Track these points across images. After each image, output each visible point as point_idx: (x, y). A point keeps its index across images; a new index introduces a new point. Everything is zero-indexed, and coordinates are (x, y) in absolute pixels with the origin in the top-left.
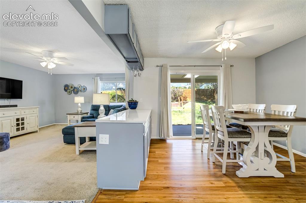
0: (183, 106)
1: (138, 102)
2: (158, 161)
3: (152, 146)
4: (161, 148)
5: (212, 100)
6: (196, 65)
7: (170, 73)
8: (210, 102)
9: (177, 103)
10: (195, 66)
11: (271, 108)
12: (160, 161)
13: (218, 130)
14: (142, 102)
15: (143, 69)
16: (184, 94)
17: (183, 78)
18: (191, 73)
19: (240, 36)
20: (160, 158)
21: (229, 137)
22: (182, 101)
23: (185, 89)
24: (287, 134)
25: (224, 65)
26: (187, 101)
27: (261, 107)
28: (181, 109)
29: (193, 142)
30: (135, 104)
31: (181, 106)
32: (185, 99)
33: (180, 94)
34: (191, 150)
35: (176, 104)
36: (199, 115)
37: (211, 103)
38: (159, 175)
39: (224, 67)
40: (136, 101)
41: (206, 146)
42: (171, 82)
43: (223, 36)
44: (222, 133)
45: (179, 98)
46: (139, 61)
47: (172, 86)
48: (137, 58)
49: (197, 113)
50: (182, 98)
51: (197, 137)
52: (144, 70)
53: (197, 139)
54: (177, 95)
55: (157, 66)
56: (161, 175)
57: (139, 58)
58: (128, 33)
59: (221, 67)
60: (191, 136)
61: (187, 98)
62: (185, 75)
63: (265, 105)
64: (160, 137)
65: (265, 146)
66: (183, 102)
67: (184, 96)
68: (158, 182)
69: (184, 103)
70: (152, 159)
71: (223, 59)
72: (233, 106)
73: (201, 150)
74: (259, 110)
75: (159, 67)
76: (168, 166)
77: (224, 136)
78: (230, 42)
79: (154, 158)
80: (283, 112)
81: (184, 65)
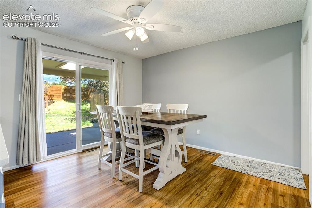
0: (49, 107)
5: (85, 99)
6: (85, 53)
7: (41, 55)
8: (83, 101)
10: (82, 54)
11: (166, 108)
13: (126, 138)
16: (49, 91)
17: (57, 67)
18: (77, 62)
19: (153, 27)
21: (144, 145)
24: (183, 130)
26: (53, 101)
27: (157, 107)
31: (46, 107)
32: (51, 97)
36: (71, 118)
37: (84, 103)
39: (116, 62)
43: (139, 20)
49: (69, 115)
51: (84, 149)
53: (84, 151)
55: (15, 38)
59: (114, 61)
60: (75, 150)
61: (54, 97)
62: (64, 63)
63: (160, 104)
65: (176, 147)
66: (49, 102)
67: (50, 94)
69: (50, 104)
71: (134, 48)
75: (17, 40)
80: (177, 111)
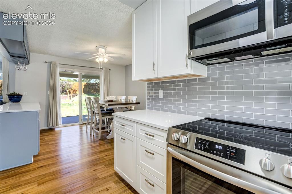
0: (72, 99)
1: (22, 95)
2: (48, 143)
3: (41, 135)
4: (50, 135)
6: (84, 66)
7: (59, 70)
9: (65, 95)
10: (82, 66)
12: (50, 143)
13: (96, 113)
14: (27, 95)
15: (29, 63)
16: (73, 87)
17: (72, 74)
18: (79, 72)
20: (50, 141)
21: (102, 116)
22: (71, 94)
23: (74, 83)
25: (104, 68)
26: (76, 94)
27: (123, 98)
28: (70, 102)
29: (80, 126)
30: (19, 97)
31: (70, 99)
32: (75, 91)
33: (69, 87)
34: (79, 132)
35: (64, 97)
38: (50, 151)
39: (104, 70)
40: (19, 94)
41: (89, 127)
42: (60, 77)
44: (98, 115)
45: (68, 91)
46: (27, 58)
47: (61, 80)
48: (25, 55)
50: (71, 91)
51: (84, 123)
52: (29, 65)
53: (83, 124)
54: (66, 88)
55: (46, 62)
56: (52, 151)
57: (27, 56)
58: (23, 41)
60: (79, 123)
61: (77, 91)
62: (73, 72)
63: (125, 96)
64: (48, 126)
67: (73, 89)
68: (50, 155)
69: (73, 96)
70: (42, 143)
72: (107, 97)
73: (86, 131)
74: (122, 100)
75: (47, 64)
76: (57, 144)
77: (99, 116)
78: (104, 58)
79: (44, 142)
81: (73, 65)
